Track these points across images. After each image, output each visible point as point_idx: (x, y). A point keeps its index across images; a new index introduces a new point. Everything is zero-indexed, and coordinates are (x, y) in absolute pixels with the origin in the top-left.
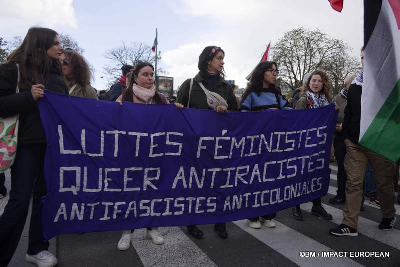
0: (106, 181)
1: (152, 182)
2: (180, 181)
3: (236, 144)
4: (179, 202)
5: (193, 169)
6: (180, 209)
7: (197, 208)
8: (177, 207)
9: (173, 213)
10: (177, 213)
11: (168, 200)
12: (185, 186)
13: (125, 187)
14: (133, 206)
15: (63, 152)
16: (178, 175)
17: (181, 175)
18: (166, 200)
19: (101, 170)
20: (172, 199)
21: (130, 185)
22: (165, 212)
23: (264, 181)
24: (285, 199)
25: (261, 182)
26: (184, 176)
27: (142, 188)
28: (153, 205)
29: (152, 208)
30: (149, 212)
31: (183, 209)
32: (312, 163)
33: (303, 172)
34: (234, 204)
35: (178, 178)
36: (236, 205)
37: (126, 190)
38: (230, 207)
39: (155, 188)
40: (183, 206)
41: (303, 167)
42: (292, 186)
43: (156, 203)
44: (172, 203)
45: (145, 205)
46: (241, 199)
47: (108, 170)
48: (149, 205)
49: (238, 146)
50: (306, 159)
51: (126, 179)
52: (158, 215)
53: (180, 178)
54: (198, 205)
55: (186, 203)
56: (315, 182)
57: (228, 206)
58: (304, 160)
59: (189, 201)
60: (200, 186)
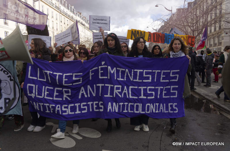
0: (46, 93)
1: (67, 96)
2: (83, 94)
3: (111, 71)
4: (84, 105)
5: (89, 86)
6: (84, 109)
7: (95, 108)
8: (82, 108)
9: (81, 112)
10: (83, 112)
11: (77, 105)
12: (86, 96)
13: (54, 97)
14: (58, 107)
15: (29, 77)
16: (81, 91)
17: (82, 91)
18: (76, 104)
19: (44, 87)
20: (79, 104)
21: (57, 96)
22: (76, 111)
23: (130, 97)
24: (146, 112)
25: (128, 97)
26: (84, 91)
27: (63, 99)
28: (69, 107)
29: (69, 110)
30: (67, 112)
31: (86, 109)
32: (166, 92)
33: (158, 97)
34: (114, 108)
35: (81, 93)
36: (115, 109)
37: (55, 99)
38: (111, 110)
39: (69, 99)
40: (86, 107)
41: (159, 93)
42: (152, 104)
43: (71, 107)
44: (80, 106)
45: (65, 107)
46: (118, 106)
47: (47, 87)
48: (67, 108)
49: (112, 72)
50: (160, 88)
51: (55, 94)
52: (73, 113)
53: (82, 92)
54: (95, 106)
55: (88, 105)
56: (171, 106)
57: (110, 109)
58: (159, 89)
59: (89, 104)
60: (94, 95)
